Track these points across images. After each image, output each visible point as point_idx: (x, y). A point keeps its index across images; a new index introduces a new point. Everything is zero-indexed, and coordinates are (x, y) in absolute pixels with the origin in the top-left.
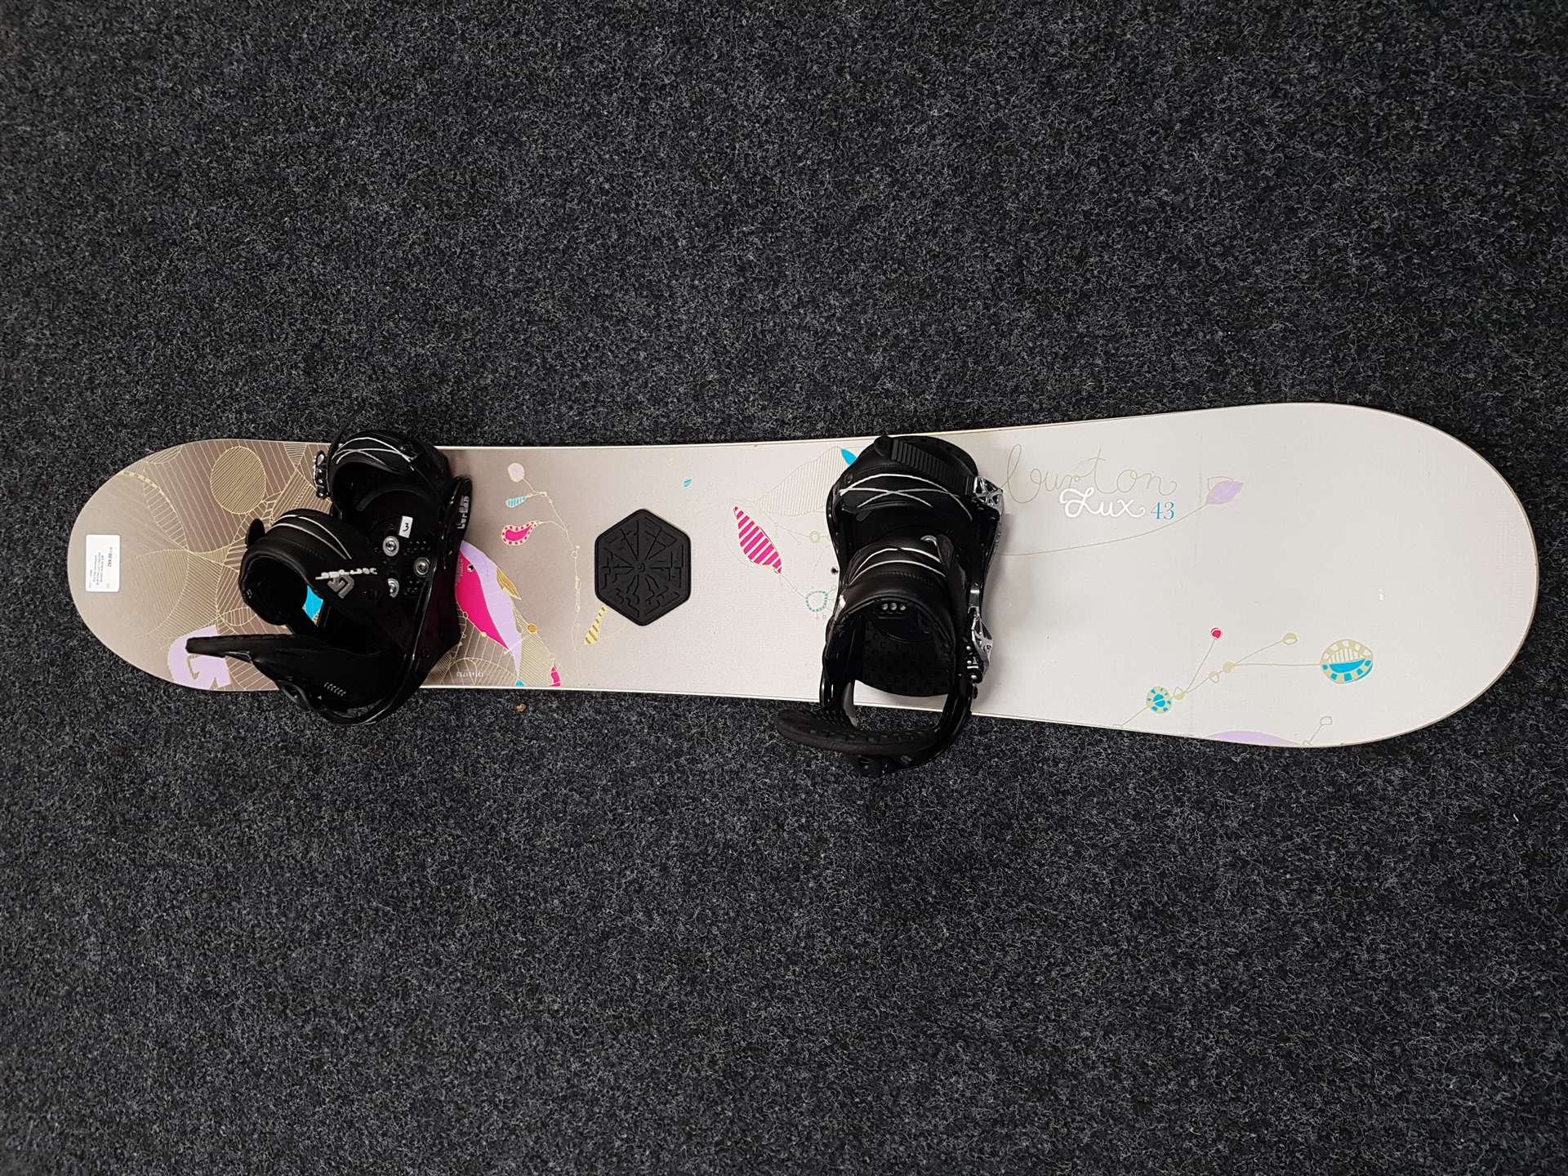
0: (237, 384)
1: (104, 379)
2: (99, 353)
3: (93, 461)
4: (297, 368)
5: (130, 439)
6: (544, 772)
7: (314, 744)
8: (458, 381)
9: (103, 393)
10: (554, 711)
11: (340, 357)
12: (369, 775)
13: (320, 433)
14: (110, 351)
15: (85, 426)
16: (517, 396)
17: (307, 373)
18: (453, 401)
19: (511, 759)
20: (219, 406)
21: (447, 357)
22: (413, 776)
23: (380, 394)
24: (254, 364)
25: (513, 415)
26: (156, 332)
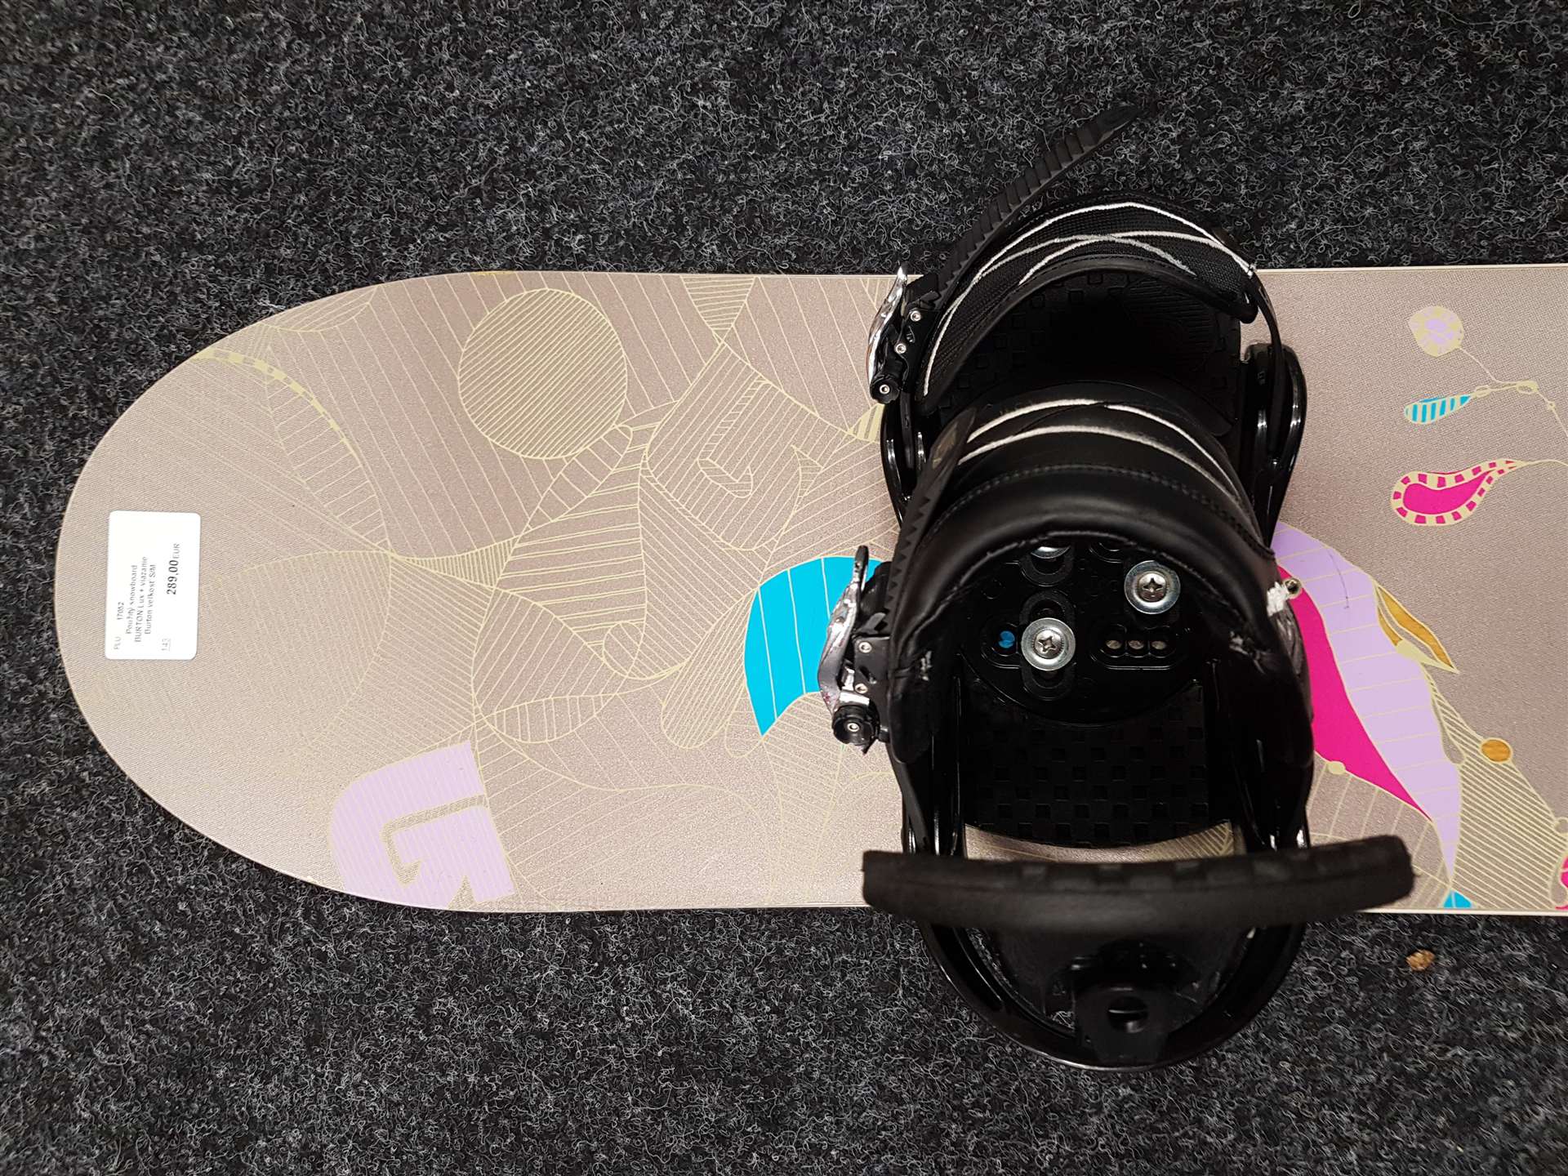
0: (530, 138)
1: (143, 134)
2: (125, 74)
3: (103, 335)
4: (709, 90)
5: (214, 279)
6: (1495, 1133)
7: (762, 1050)
8: (1204, 112)
9: (137, 169)
10: (1520, 968)
11: (840, 61)
12: (936, 1134)
13: (781, 253)
14: (160, 66)
15: (83, 251)
16: (1390, 143)
17: (739, 103)
18: (1188, 161)
19: (1385, 1098)
20: (476, 192)
21: (1165, 51)
22: (1076, 1139)
23: (960, 148)
24: (583, 88)
25: (1373, 191)
26: (290, 17)
